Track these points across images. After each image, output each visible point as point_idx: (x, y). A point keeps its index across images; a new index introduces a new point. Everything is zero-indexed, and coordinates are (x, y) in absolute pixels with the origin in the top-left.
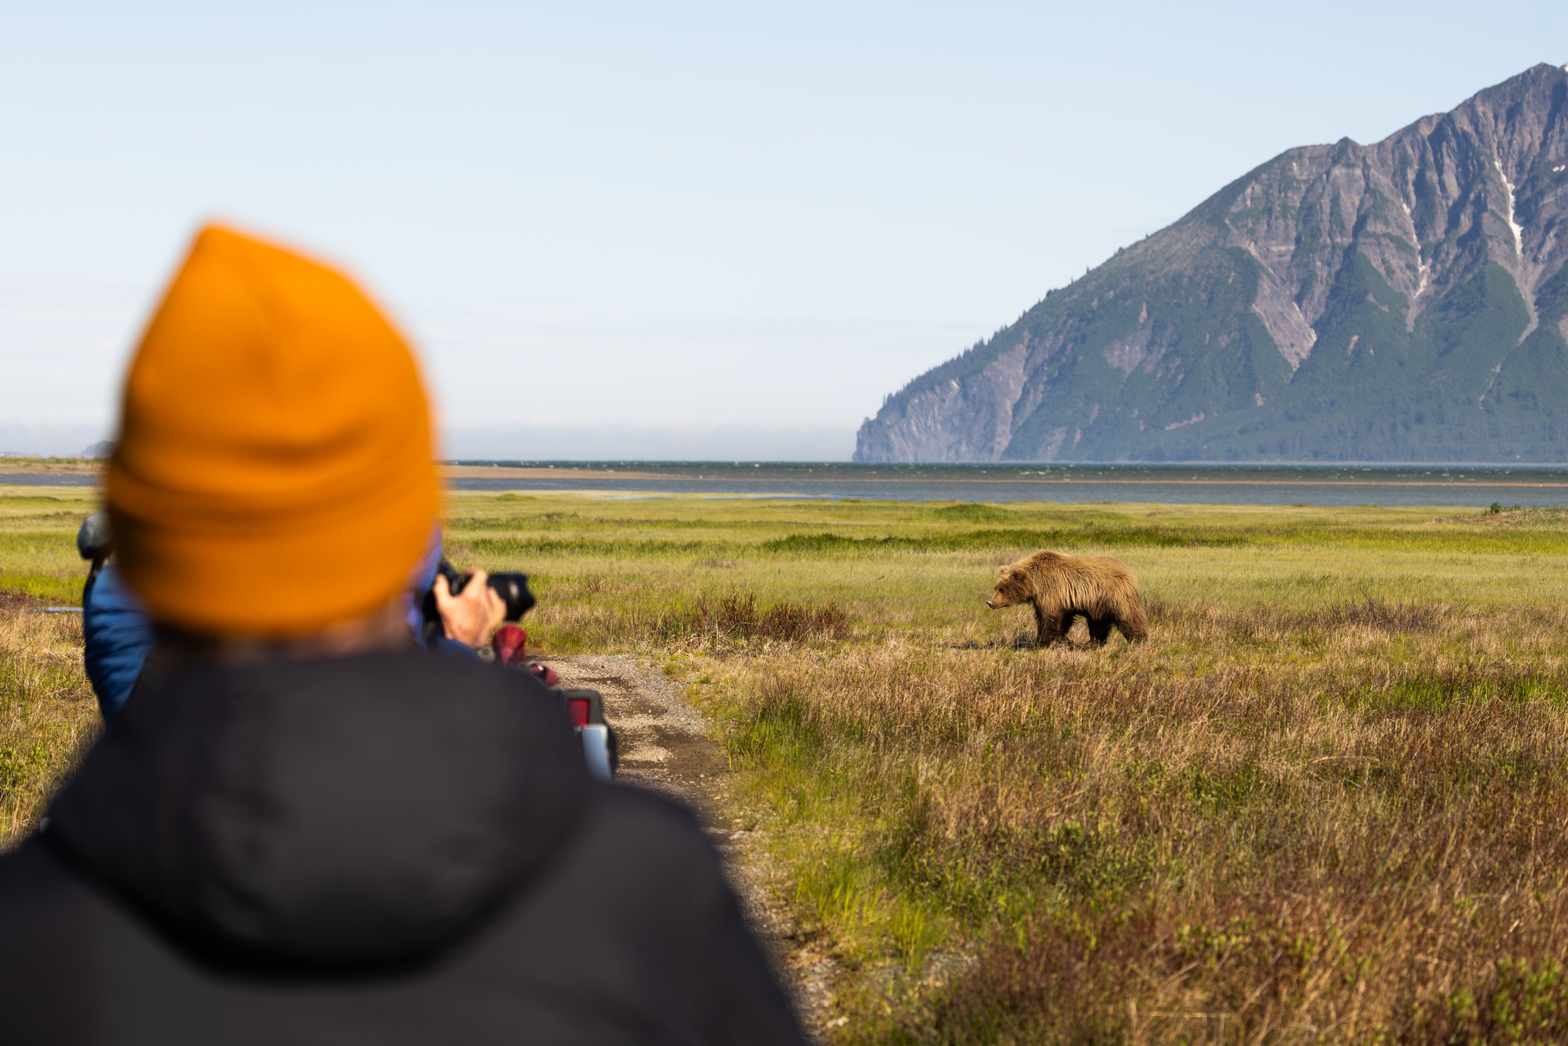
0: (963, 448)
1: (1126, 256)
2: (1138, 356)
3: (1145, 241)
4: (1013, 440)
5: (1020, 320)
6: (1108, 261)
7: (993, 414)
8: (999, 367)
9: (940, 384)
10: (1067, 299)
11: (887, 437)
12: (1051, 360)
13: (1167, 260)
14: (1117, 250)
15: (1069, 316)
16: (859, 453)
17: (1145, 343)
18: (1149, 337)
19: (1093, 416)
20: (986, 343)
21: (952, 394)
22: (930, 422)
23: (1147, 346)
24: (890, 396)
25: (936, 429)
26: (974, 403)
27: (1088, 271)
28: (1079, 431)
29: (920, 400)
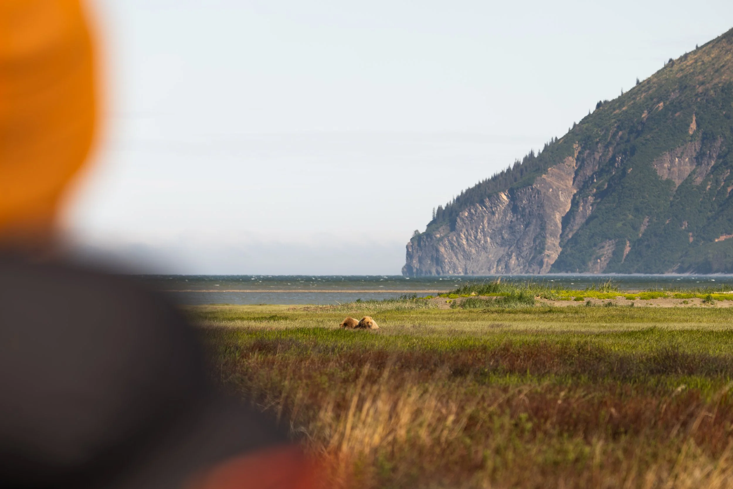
0: (513, 261)
1: (676, 68)
2: (688, 168)
3: (694, 52)
4: (562, 253)
5: (570, 132)
6: (659, 72)
7: (543, 228)
8: (549, 180)
9: (489, 197)
10: (617, 111)
11: (437, 251)
12: (600, 174)
13: (717, 71)
14: (667, 62)
15: (619, 128)
16: (408, 268)
17: (694, 154)
18: (698, 149)
19: (643, 228)
20: (536, 155)
21: (502, 207)
22: (479, 236)
23: (697, 158)
24: (440, 208)
25: (486, 242)
26: (523, 216)
27: (638, 82)
28: (628, 244)
29: (470, 212)
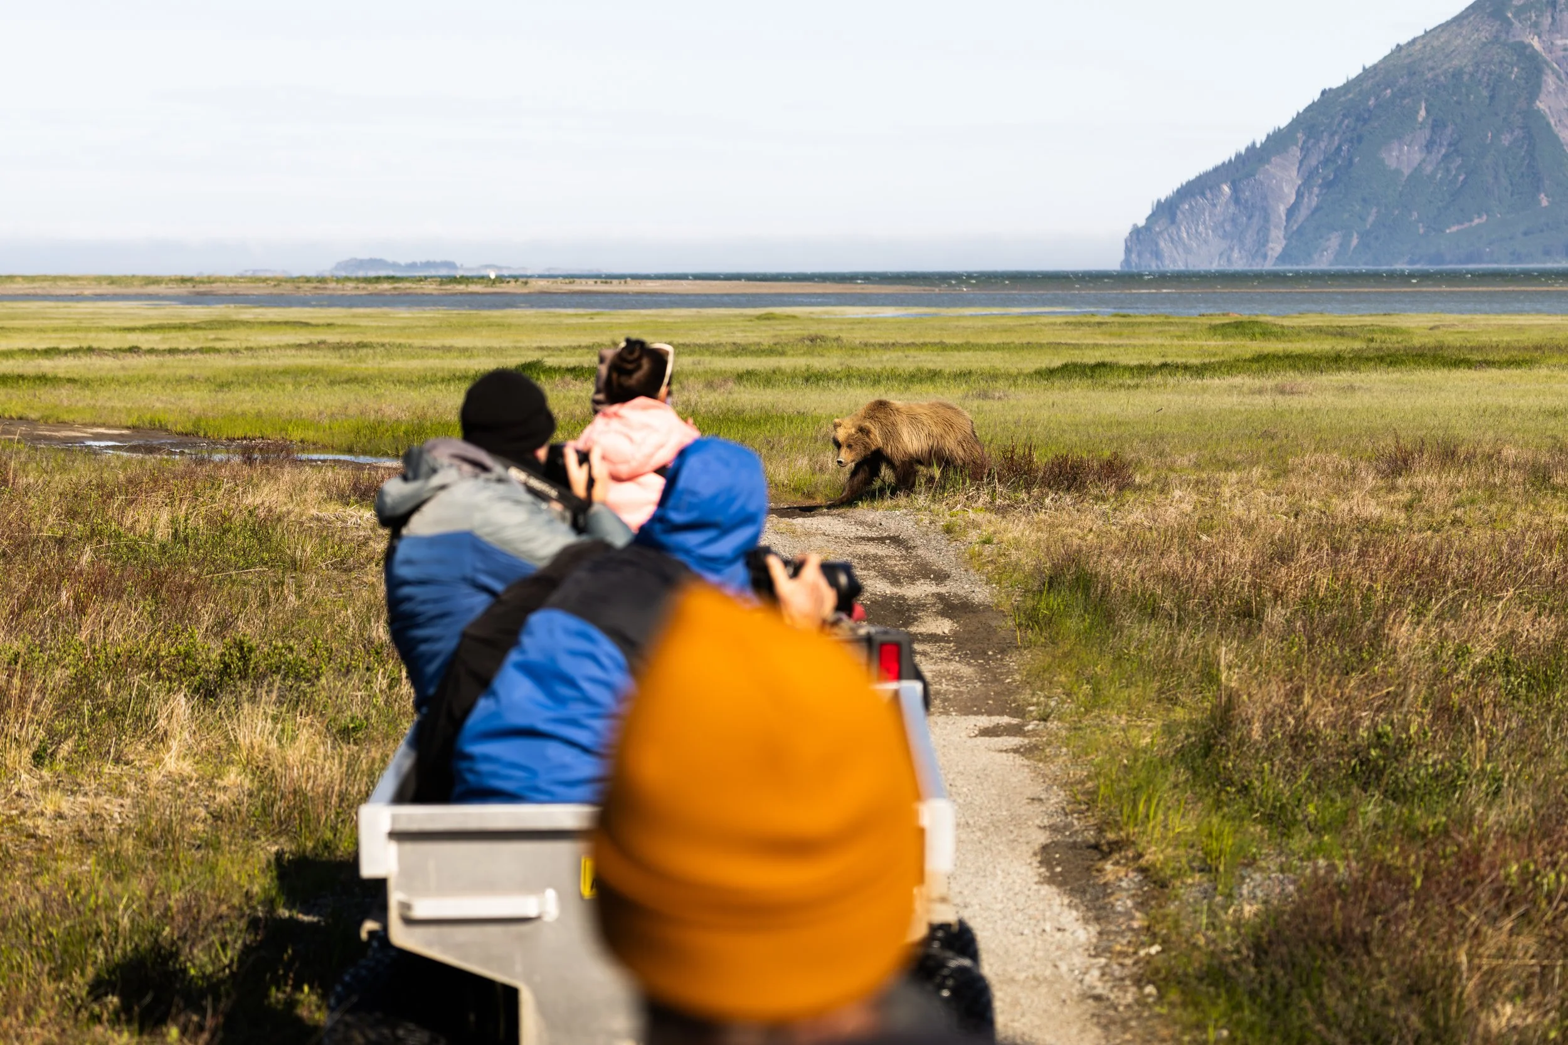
0: (1236, 255)
1: (1404, 53)
2: (1417, 157)
3: (1423, 37)
4: (1286, 246)
5: (1294, 120)
6: (1385, 58)
7: (1266, 219)
8: (1272, 170)
9: (1211, 189)
10: (1343, 99)
11: (1157, 244)
12: (1326, 162)
13: (1447, 56)
14: (1394, 47)
15: (1345, 116)
16: (1127, 261)
17: (1424, 143)
18: (1428, 138)
19: (1371, 219)
20: (1258, 145)
21: (1223, 200)
22: (1201, 228)
23: (1427, 146)
24: (1159, 202)
25: (1207, 235)
26: (1246, 208)
27: (1364, 68)
28: (1355, 235)
29: (1190, 205)
